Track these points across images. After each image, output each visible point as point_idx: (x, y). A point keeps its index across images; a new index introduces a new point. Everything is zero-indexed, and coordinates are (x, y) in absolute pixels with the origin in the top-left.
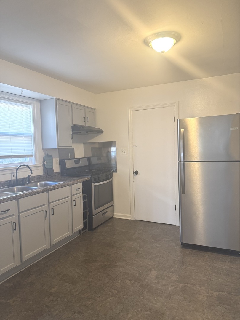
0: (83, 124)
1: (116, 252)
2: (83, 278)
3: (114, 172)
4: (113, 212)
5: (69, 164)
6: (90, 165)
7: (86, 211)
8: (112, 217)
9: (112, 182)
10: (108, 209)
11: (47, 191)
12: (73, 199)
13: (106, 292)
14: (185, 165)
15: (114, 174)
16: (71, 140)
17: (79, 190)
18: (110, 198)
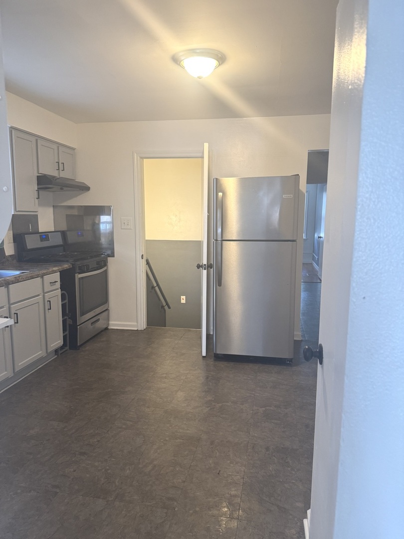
0: (55, 174)
1: (121, 374)
2: (77, 413)
3: (109, 257)
4: (108, 320)
5: (32, 243)
6: (65, 245)
7: (66, 319)
8: (106, 329)
9: (106, 272)
10: (101, 315)
11: (6, 284)
12: (47, 299)
13: (117, 424)
14: (224, 246)
15: (109, 259)
16: (37, 201)
17: (55, 285)
18: (104, 299)
